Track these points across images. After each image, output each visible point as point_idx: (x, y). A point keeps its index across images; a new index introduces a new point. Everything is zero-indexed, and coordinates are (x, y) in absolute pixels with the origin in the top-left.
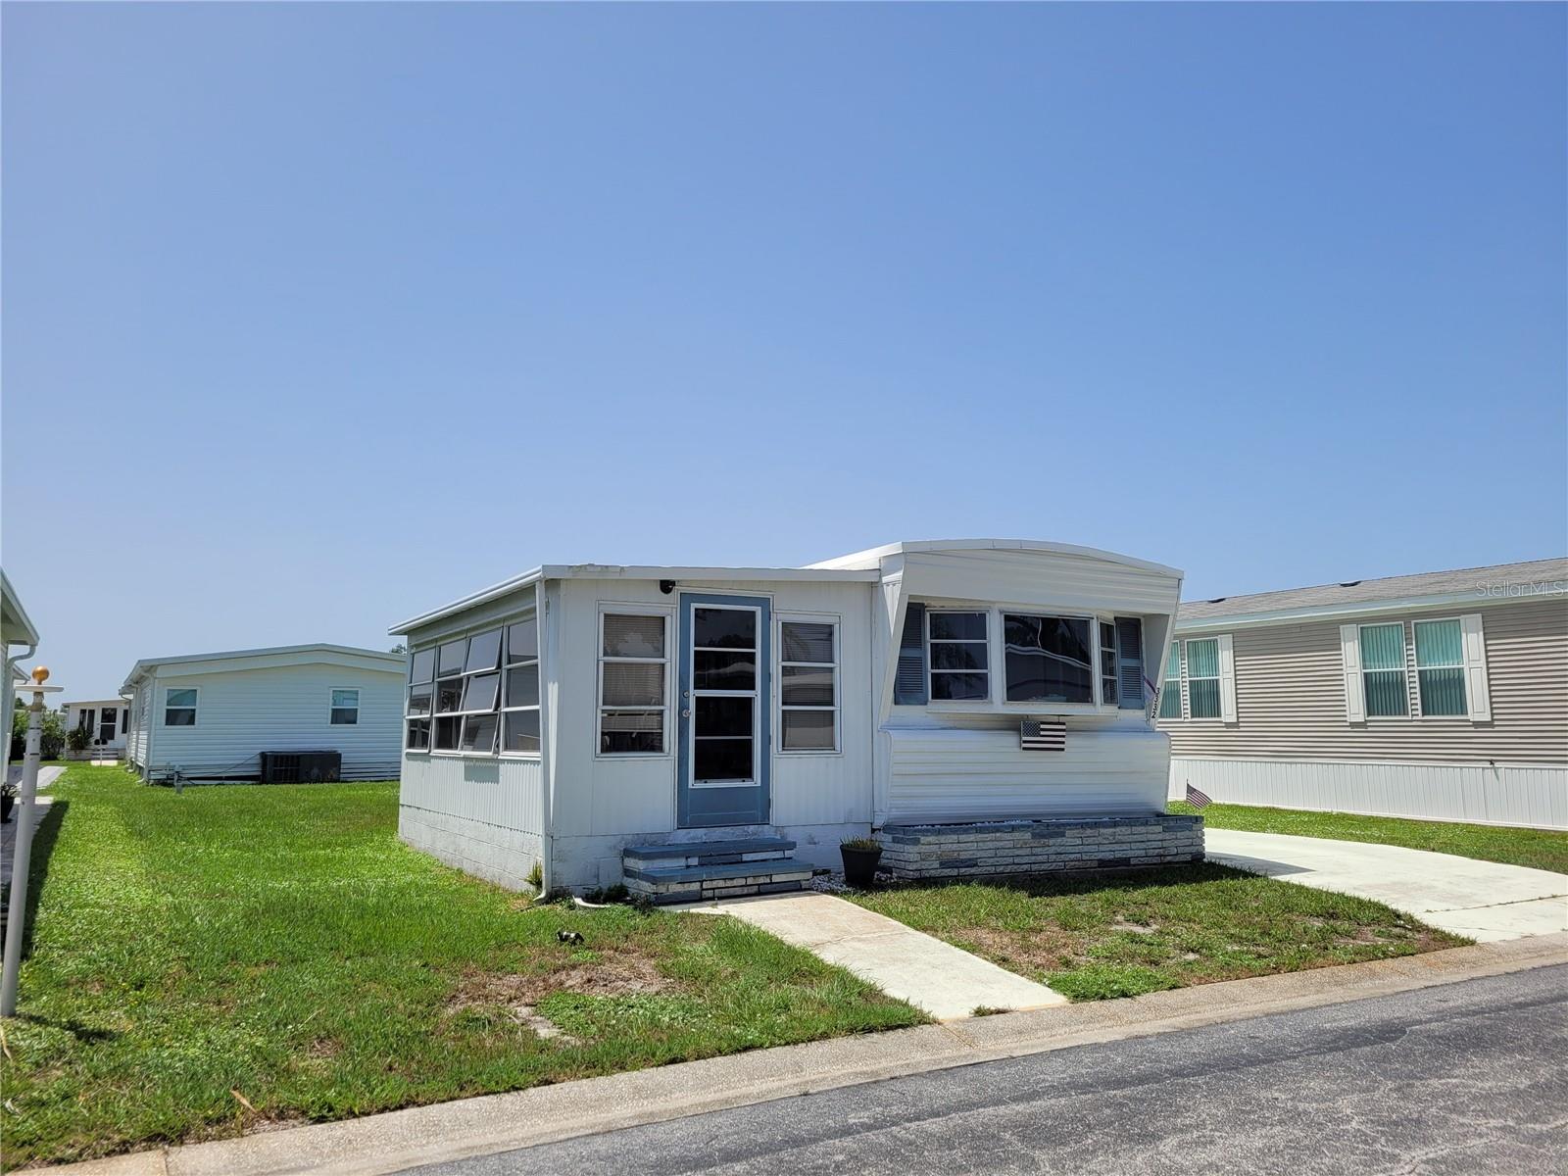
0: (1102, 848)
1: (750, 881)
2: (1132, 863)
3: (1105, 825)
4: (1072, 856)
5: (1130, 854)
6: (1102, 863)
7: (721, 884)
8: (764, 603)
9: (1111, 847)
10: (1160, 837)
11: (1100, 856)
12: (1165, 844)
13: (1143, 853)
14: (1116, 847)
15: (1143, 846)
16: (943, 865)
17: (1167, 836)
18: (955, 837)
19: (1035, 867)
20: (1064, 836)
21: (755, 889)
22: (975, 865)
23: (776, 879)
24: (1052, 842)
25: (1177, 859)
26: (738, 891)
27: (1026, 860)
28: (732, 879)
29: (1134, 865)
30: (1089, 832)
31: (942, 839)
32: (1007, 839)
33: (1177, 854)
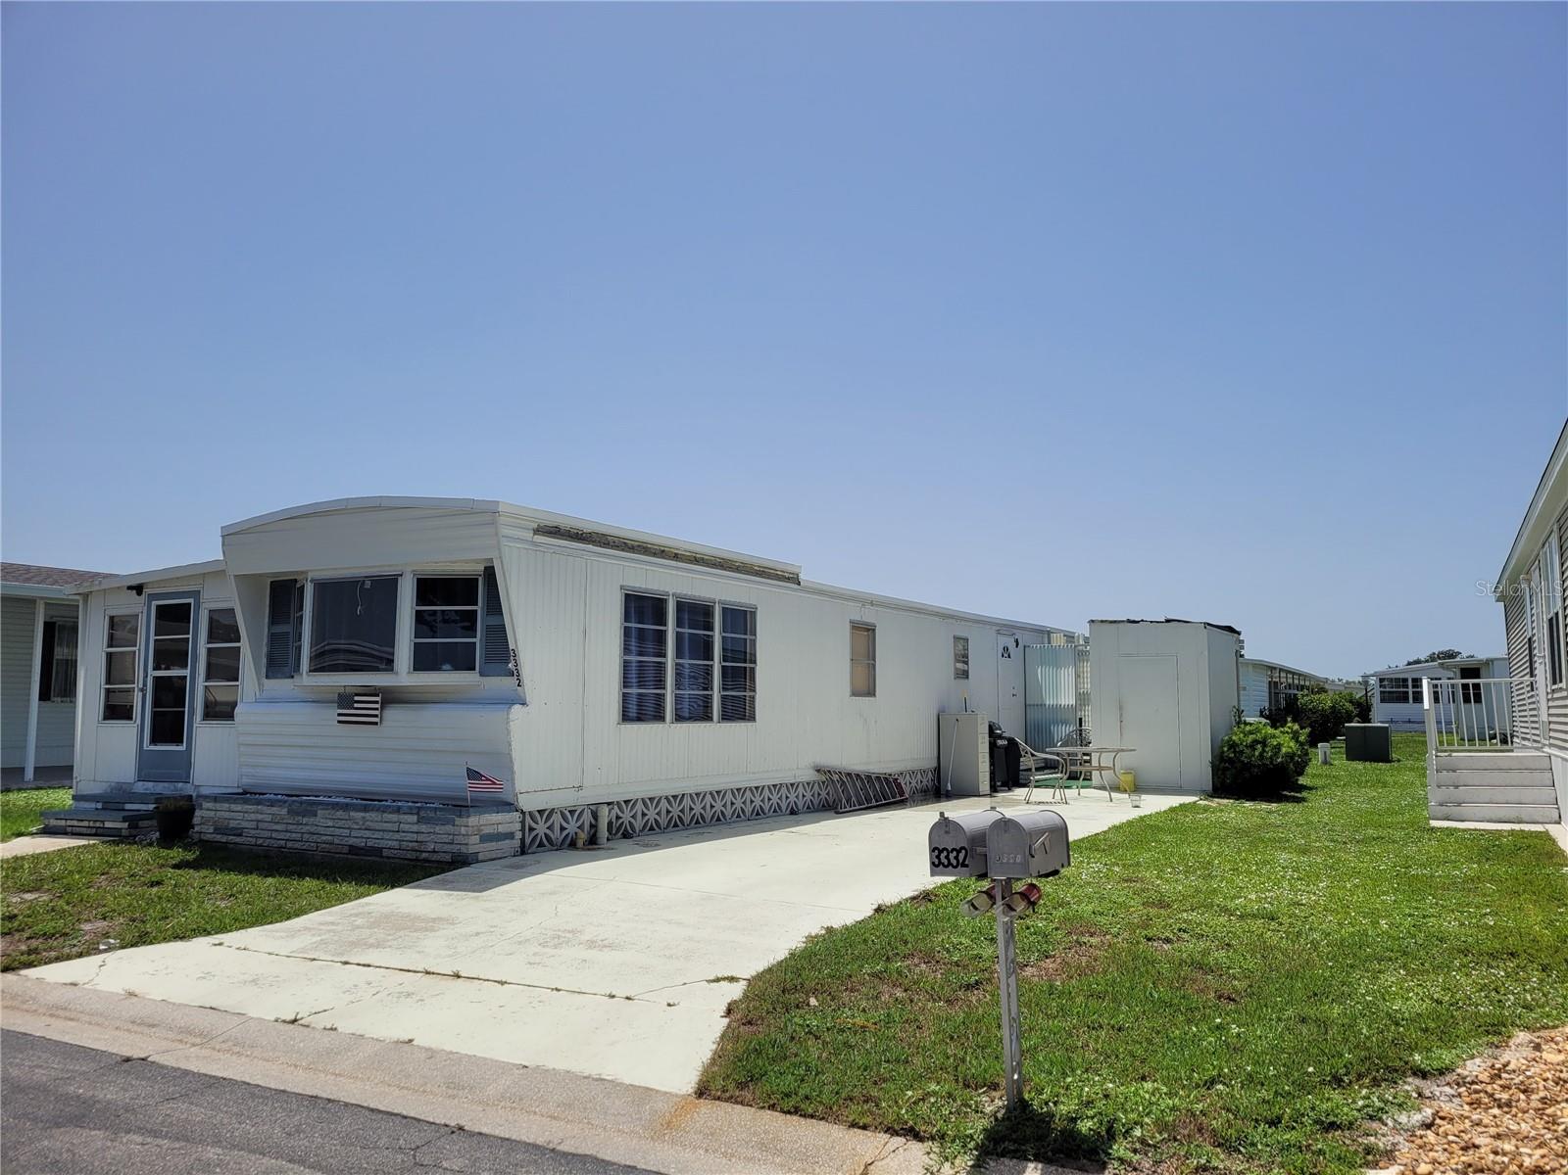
0: (354, 834)
1: (91, 824)
2: (384, 854)
3: (356, 808)
4: (324, 838)
5: (382, 844)
6: (353, 849)
7: (75, 823)
8: (196, 594)
9: (362, 833)
10: (415, 828)
11: (352, 841)
12: (421, 838)
13: (395, 844)
14: (368, 834)
15: (397, 836)
16: (217, 830)
17: (423, 828)
18: (227, 805)
19: (289, 844)
20: (316, 816)
21: (94, 831)
22: (240, 835)
23: (108, 825)
24: (305, 820)
25: (435, 857)
26: (84, 831)
27: (281, 836)
28: (82, 820)
29: (388, 858)
30: (340, 814)
31: (218, 806)
32: (266, 813)
33: (434, 852)
